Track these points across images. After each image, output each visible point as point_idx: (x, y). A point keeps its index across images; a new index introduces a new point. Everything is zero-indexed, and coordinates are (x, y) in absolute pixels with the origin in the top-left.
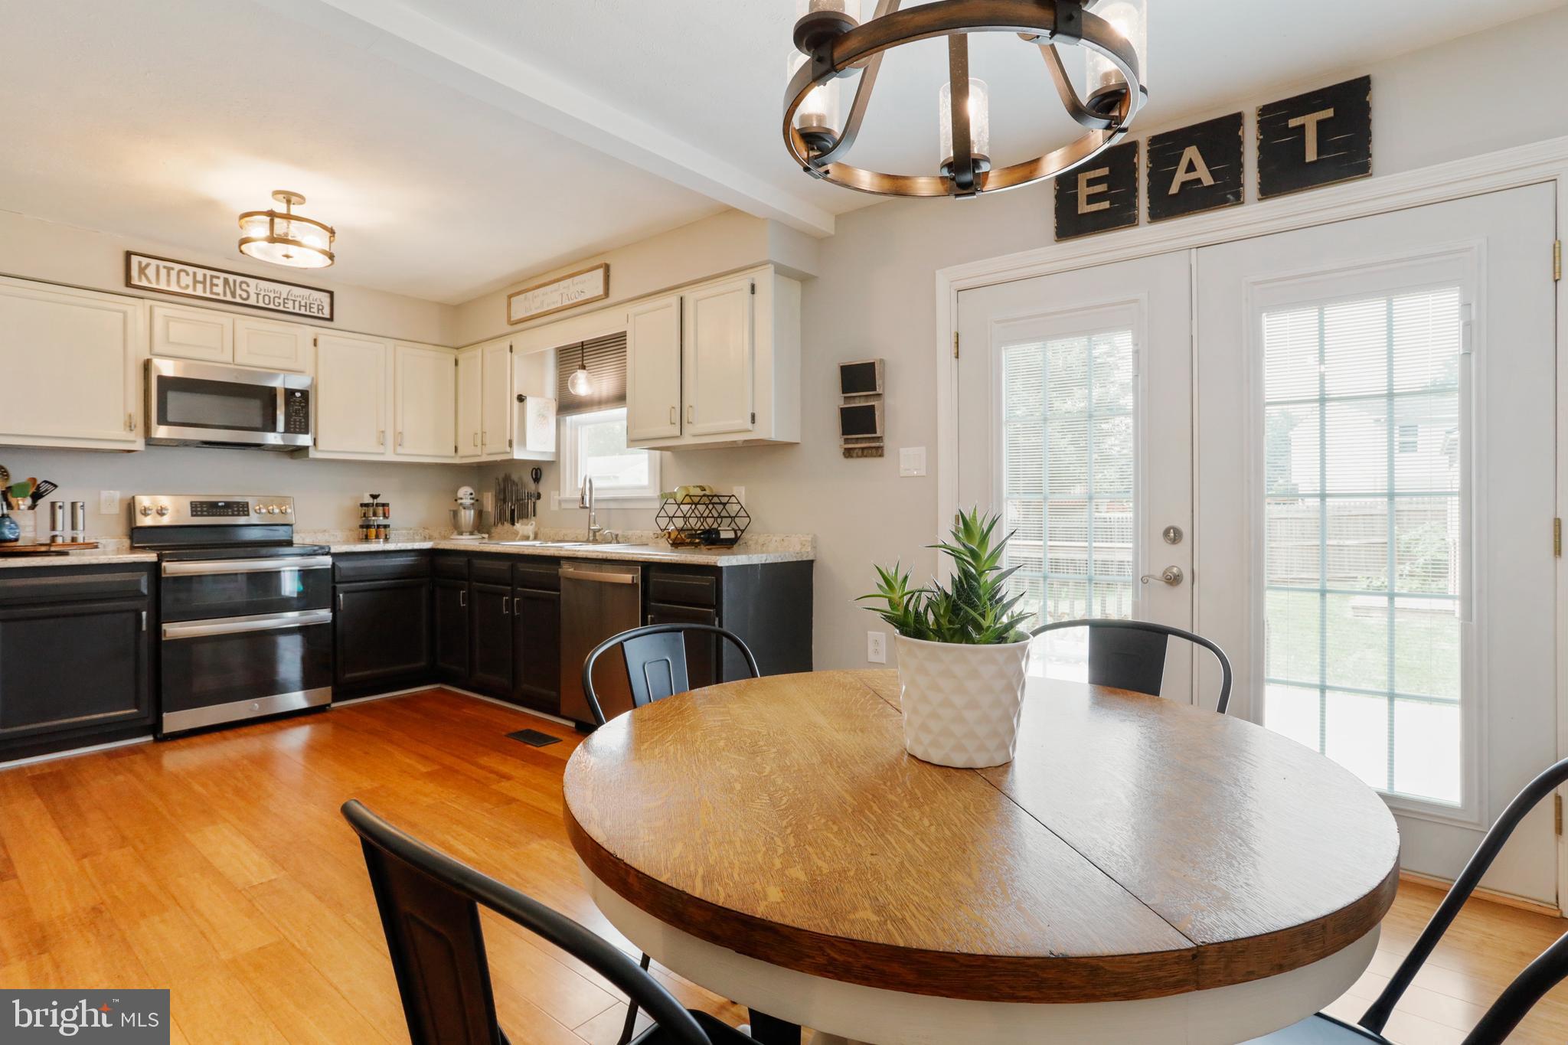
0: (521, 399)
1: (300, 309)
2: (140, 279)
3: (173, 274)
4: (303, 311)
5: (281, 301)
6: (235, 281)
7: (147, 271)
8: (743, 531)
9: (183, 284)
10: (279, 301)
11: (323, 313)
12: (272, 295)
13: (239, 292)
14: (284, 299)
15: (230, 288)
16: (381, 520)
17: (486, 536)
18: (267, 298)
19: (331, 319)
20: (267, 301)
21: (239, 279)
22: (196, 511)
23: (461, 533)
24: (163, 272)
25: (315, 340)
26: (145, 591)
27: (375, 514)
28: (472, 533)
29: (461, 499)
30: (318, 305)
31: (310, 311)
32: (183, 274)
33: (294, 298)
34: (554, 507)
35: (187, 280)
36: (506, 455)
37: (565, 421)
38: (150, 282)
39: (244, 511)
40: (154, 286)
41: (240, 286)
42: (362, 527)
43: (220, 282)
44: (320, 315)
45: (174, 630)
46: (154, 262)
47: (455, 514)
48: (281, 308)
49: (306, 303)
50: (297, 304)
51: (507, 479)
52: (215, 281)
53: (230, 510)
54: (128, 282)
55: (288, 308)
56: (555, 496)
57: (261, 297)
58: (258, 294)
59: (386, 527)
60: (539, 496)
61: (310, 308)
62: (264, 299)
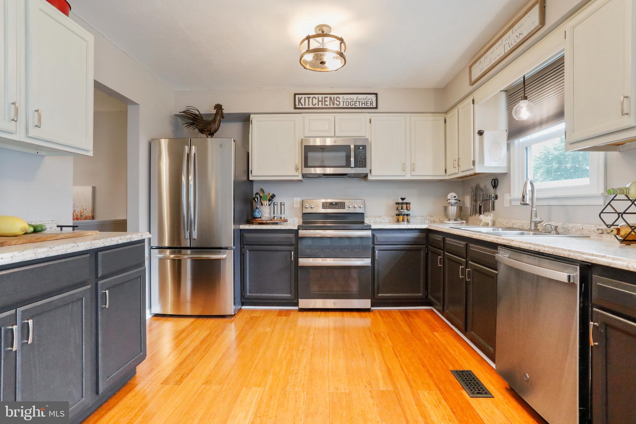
0: (481, 133)
1: (362, 106)
2: (299, 105)
3: (311, 99)
4: (363, 106)
5: (354, 103)
6: (334, 98)
7: (301, 101)
9: (314, 104)
10: (353, 103)
11: (373, 106)
12: (349, 101)
13: (336, 102)
14: (355, 102)
15: (332, 101)
16: (406, 212)
17: (464, 222)
18: (347, 102)
19: (376, 108)
20: (347, 104)
21: (336, 96)
22: (324, 206)
23: (449, 220)
24: (307, 99)
25: (370, 120)
26: (294, 243)
27: (402, 209)
28: (456, 220)
29: (449, 200)
30: (370, 102)
31: (367, 106)
32: (314, 99)
33: (359, 100)
34: (507, 204)
35: (315, 101)
36: (472, 171)
38: (302, 105)
39: (343, 206)
40: (304, 106)
41: (336, 99)
42: (397, 215)
43: (328, 99)
44: (372, 106)
45: (303, 262)
46: (303, 96)
47: (446, 208)
48: (354, 106)
49: (365, 101)
50: (361, 103)
51: (477, 188)
52: (326, 99)
53: (337, 206)
54: (295, 108)
55: (357, 106)
56: (507, 197)
57: (345, 103)
58: (343, 102)
59: (407, 215)
60: (496, 197)
61: (367, 103)
62: (346, 103)
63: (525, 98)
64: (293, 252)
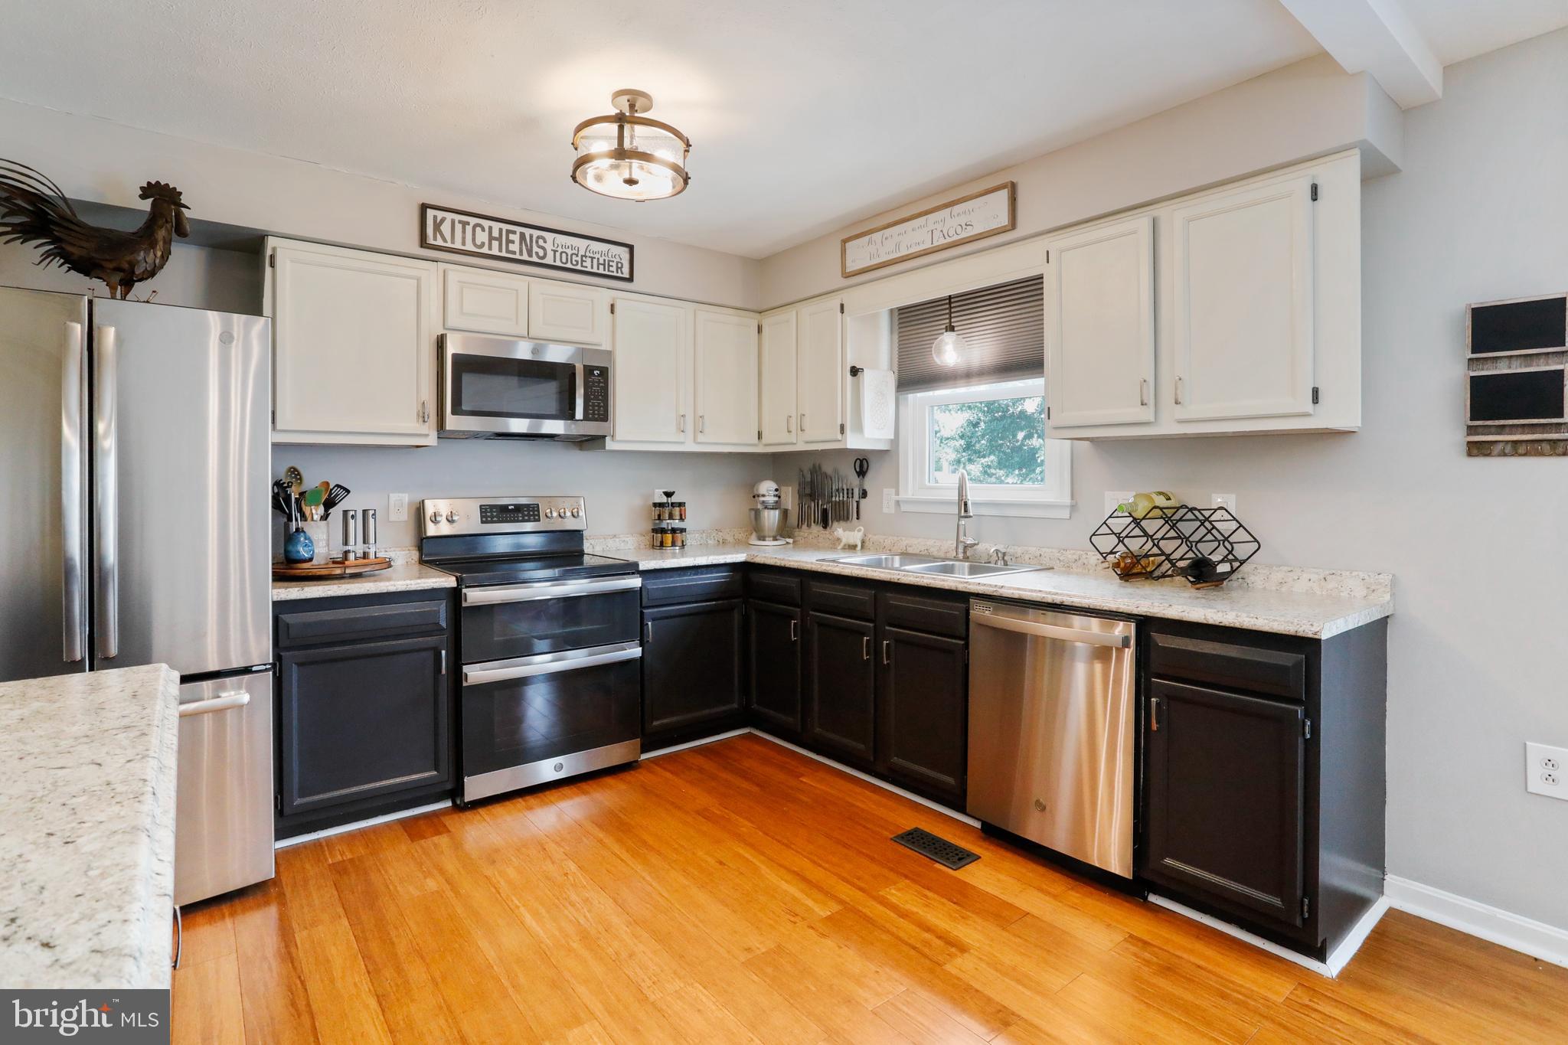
0: (855, 371)
1: (598, 269)
2: (435, 239)
3: (469, 229)
4: (601, 271)
5: (579, 259)
6: (531, 236)
7: (442, 228)
8: (1242, 563)
9: (478, 242)
10: (577, 259)
11: (622, 273)
12: (570, 252)
13: (535, 249)
14: (582, 256)
15: (526, 245)
16: (676, 523)
17: (790, 541)
18: (564, 255)
19: (630, 279)
20: (564, 260)
21: (536, 233)
22: (486, 517)
23: (762, 538)
24: (458, 227)
25: (612, 306)
26: (444, 624)
27: (671, 517)
29: (764, 496)
30: (617, 264)
31: (609, 271)
32: (478, 229)
33: (592, 255)
34: (888, 508)
35: (482, 237)
36: (838, 443)
37: (907, 399)
38: (445, 240)
39: (536, 515)
40: (449, 245)
41: (537, 242)
42: (655, 531)
43: (516, 238)
44: (619, 275)
45: (476, 674)
46: (450, 216)
47: (757, 513)
48: (579, 267)
49: (605, 260)
50: (595, 261)
51: (816, 470)
52: (512, 237)
53: (520, 515)
54: (423, 242)
55: (586, 267)
56: (889, 494)
57: (558, 254)
58: (555, 252)
59: (683, 530)
60: (864, 495)
61: (609, 266)
62: (561, 257)
63: (951, 329)
64: (443, 652)
